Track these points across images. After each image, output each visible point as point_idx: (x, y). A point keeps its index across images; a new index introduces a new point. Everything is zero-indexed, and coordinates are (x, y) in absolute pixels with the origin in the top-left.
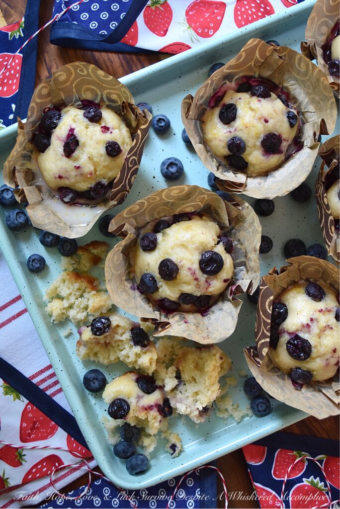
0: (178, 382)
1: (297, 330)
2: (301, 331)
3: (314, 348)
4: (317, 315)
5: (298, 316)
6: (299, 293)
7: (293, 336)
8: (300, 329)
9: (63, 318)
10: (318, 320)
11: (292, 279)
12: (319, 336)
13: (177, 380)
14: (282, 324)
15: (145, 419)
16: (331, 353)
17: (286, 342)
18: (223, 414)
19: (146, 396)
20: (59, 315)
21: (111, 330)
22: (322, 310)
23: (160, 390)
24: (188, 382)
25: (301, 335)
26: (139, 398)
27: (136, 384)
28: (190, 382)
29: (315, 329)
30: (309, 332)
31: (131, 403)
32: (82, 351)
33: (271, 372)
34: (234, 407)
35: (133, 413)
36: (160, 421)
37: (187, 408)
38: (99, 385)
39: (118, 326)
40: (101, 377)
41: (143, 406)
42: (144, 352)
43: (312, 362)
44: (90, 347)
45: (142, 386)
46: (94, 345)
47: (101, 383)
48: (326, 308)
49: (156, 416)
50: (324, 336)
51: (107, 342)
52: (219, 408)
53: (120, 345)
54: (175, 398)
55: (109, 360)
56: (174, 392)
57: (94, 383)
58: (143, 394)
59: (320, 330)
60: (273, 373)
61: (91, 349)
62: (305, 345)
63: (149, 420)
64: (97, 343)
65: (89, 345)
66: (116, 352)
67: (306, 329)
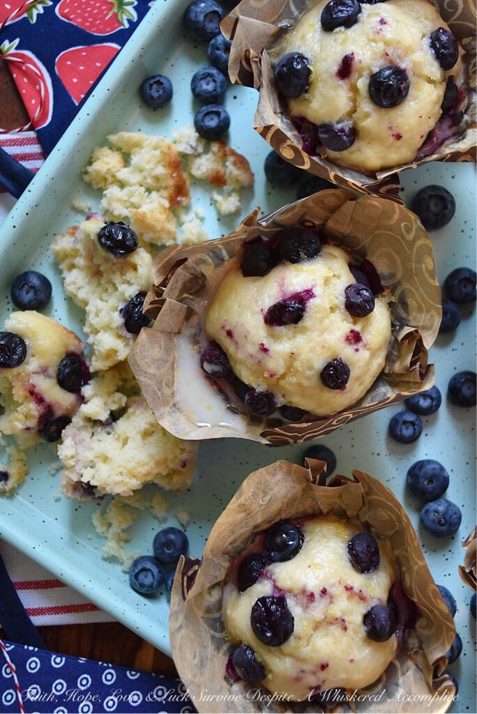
0: (107, 420)
1: (290, 591)
2: (295, 596)
3: (295, 638)
4: (338, 591)
5: (308, 570)
6: (338, 535)
7: (277, 595)
8: (296, 591)
9: (98, 184)
10: (335, 600)
11: (343, 506)
12: (317, 626)
13: (107, 416)
14: (276, 564)
15: (17, 402)
16: (316, 666)
17: (261, 596)
19: (54, 381)
20: (98, 173)
21: (121, 260)
22: (352, 588)
23: (77, 400)
24: (116, 436)
25: (291, 603)
26: (44, 371)
27: (64, 356)
28: (118, 439)
29: (318, 610)
30: (306, 608)
31: (28, 363)
32: (64, 243)
33: (206, 623)
34: (121, 535)
35: (13, 376)
36: (28, 429)
37: (72, 457)
38: (29, 302)
39: (135, 268)
40: (42, 296)
41: (34, 386)
42: (118, 333)
43: (278, 657)
44: (77, 251)
45: (65, 366)
46: (84, 254)
47: (34, 302)
48: (361, 591)
49: (32, 417)
50: (324, 632)
51: (101, 268)
52: (106, 513)
53: (109, 291)
54: (78, 430)
55: (76, 293)
56: (88, 424)
57: (27, 293)
58: (55, 375)
59: (326, 618)
60: (209, 626)
61: (75, 253)
62: (284, 623)
63: (18, 409)
64: (90, 257)
65: (80, 246)
66: (95, 294)
67: (305, 600)
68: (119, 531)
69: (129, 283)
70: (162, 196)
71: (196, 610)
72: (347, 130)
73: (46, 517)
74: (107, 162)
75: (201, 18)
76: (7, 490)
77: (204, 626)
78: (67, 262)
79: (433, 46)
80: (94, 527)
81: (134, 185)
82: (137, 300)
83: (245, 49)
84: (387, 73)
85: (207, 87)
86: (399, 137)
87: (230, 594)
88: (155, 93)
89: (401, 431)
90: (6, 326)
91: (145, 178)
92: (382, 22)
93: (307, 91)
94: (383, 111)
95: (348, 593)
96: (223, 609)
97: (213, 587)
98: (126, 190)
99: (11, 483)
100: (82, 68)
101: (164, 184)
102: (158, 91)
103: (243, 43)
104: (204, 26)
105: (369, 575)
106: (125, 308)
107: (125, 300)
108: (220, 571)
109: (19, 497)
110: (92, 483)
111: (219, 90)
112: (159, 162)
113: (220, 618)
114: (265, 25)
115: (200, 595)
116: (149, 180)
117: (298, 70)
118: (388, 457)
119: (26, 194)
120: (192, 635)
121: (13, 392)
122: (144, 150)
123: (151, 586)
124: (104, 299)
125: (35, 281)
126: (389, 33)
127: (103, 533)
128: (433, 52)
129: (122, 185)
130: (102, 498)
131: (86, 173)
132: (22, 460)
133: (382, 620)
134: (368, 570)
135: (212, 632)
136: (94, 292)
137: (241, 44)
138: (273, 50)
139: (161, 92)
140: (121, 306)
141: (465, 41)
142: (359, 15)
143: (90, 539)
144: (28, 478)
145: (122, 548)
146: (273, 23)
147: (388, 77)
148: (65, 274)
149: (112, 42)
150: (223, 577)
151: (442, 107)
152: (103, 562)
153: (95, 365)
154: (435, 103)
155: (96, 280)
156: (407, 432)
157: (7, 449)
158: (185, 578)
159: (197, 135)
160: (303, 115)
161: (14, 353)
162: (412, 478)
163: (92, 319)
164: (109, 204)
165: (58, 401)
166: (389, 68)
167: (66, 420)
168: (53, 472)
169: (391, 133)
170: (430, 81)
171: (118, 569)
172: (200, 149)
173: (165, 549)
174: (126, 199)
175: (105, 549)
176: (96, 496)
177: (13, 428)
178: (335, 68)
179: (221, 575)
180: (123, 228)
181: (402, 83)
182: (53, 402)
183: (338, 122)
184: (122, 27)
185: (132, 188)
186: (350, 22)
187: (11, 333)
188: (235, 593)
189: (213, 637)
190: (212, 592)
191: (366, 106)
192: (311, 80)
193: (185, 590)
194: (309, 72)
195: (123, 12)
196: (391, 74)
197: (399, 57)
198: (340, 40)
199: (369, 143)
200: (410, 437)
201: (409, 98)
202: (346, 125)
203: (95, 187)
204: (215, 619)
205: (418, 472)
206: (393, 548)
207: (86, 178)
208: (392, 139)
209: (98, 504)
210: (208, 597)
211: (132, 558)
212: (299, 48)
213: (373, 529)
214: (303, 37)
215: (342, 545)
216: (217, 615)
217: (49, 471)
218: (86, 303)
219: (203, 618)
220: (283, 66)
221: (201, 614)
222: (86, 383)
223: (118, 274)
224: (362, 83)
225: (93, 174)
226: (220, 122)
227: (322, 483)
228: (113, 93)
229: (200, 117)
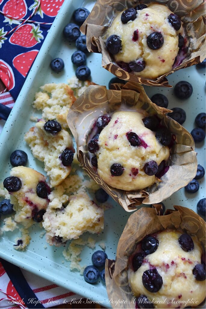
0: (62, 207)
1: (158, 266)
2: (160, 267)
3: (164, 286)
4: (178, 261)
5: (164, 254)
6: (173, 237)
7: (152, 269)
8: (160, 265)
9: (39, 108)
10: (178, 265)
11: (173, 224)
12: (173, 279)
13: (61, 206)
14: (149, 255)
15: (21, 206)
16: (176, 297)
17: (145, 271)
18: (67, 255)
19: (36, 194)
20: (39, 103)
22: (184, 259)
23: (47, 202)
24: (67, 214)
25: (159, 270)
26: (30, 191)
27: (38, 183)
28: (68, 215)
29: (172, 271)
30: (166, 272)
31: (23, 188)
32: (30, 135)
33: (123, 289)
34: (77, 258)
35: (17, 195)
36: (28, 218)
37: (49, 226)
38: (19, 163)
39: (62, 138)
40: (24, 160)
41: (27, 198)
42: (60, 167)
43: (158, 297)
44: (36, 137)
45: (39, 187)
46: (39, 138)
47: (21, 163)
48: (189, 259)
49: (28, 212)
50: (177, 281)
51: (47, 142)
52: (68, 250)
53: (52, 151)
54: (50, 214)
55: (38, 155)
56: (53, 211)
57: (17, 160)
58: (35, 192)
59: (176, 274)
60: (124, 290)
61: (35, 138)
62: (158, 280)
63: (22, 210)
64: (42, 138)
65: (37, 135)
66: (47, 154)
67: (165, 268)
68: (76, 257)
69: (61, 145)
70: (67, 107)
71: (117, 284)
72: (141, 62)
73: (42, 257)
74: (42, 97)
75: (71, 31)
76: (23, 248)
77: (122, 290)
78: (32, 143)
79: (170, 21)
80: (64, 257)
81: (55, 105)
82: (65, 151)
83: (92, 38)
84: (153, 35)
85: (78, 59)
86: (163, 61)
87: (131, 274)
88: (57, 65)
89: (190, 188)
90: (11, 174)
91: (59, 101)
92: (147, 15)
93: (121, 50)
94: (155, 51)
95: (184, 261)
96: (129, 281)
97: (123, 272)
98: (52, 108)
99: (24, 244)
100: (24, 62)
101: (67, 102)
102: (58, 65)
103: (91, 35)
104: (72, 34)
105: (191, 252)
106: (61, 156)
107: (60, 153)
108: (124, 264)
109: (28, 251)
110: (60, 236)
111: (83, 59)
112: (64, 93)
113: (128, 285)
114: (98, 26)
115: (118, 276)
116: (61, 102)
117: (116, 41)
118: (187, 201)
119: (10, 117)
120: (117, 295)
121: (19, 202)
122: (56, 90)
123: (94, 278)
124: (51, 155)
125: (20, 154)
126: (150, 19)
127: (69, 259)
128: (171, 24)
129: (50, 106)
130: (65, 243)
131: (34, 104)
132: (27, 234)
133: (201, 270)
134: (190, 250)
135: (126, 292)
136: (46, 153)
137: (90, 35)
138: (103, 36)
139: (59, 65)
140: (59, 155)
141: (182, 18)
142: (137, 15)
143: (63, 263)
144: (31, 241)
145: (78, 264)
146: (102, 25)
147: (154, 37)
148: (32, 148)
149: (35, 49)
150: (126, 266)
151: (179, 46)
152: (71, 273)
153: (52, 184)
154: (176, 44)
155: (46, 148)
156: (193, 188)
157: (20, 230)
158: (110, 269)
159: (78, 79)
160: (121, 60)
161: (17, 185)
162: (199, 207)
163: (47, 164)
164: (46, 115)
165: (39, 203)
166: (154, 33)
167: (43, 211)
168: (42, 236)
169: (160, 60)
170: (172, 36)
171: (78, 274)
172: (80, 85)
173: (98, 261)
174: (53, 111)
175: (71, 266)
176: (63, 242)
177: (21, 218)
178: (131, 37)
179: (125, 265)
180: (54, 122)
181: (160, 38)
182: (37, 204)
183: (137, 60)
184: (38, 43)
185: (55, 107)
186: (133, 18)
187: (13, 177)
188: (133, 273)
189: (127, 295)
190: (123, 274)
191: (147, 51)
192: (122, 44)
193: (111, 274)
194: (121, 41)
195: (37, 36)
196: (155, 35)
197: (157, 28)
198: (131, 26)
199: (152, 66)
200: (195, 189)
201: (164, 44)
202: (141, 60)
203: (39, 110)
204: (126, 286)
205: (201, 204)
206: (198, 239)
207: (34, 106)
208: (161, 62)
209: (64, 246)
210: (121, 277)
211: (84, 268)
212: (114, 33)
213: (188, 232)
214: (115, 29)
215: (176, 241)
216: (127, 284)
217: (40, 236)
218: (44, 159)
219: (121, 287)
220: (109, 41)
221: (120, 285)
222: (49, 194)
223: (55, 142)
224: (144, 41)
225: (37, 104)
226: (86, 72)
227: (162, 214)
228: (40, 68)
229: (78, 72)
